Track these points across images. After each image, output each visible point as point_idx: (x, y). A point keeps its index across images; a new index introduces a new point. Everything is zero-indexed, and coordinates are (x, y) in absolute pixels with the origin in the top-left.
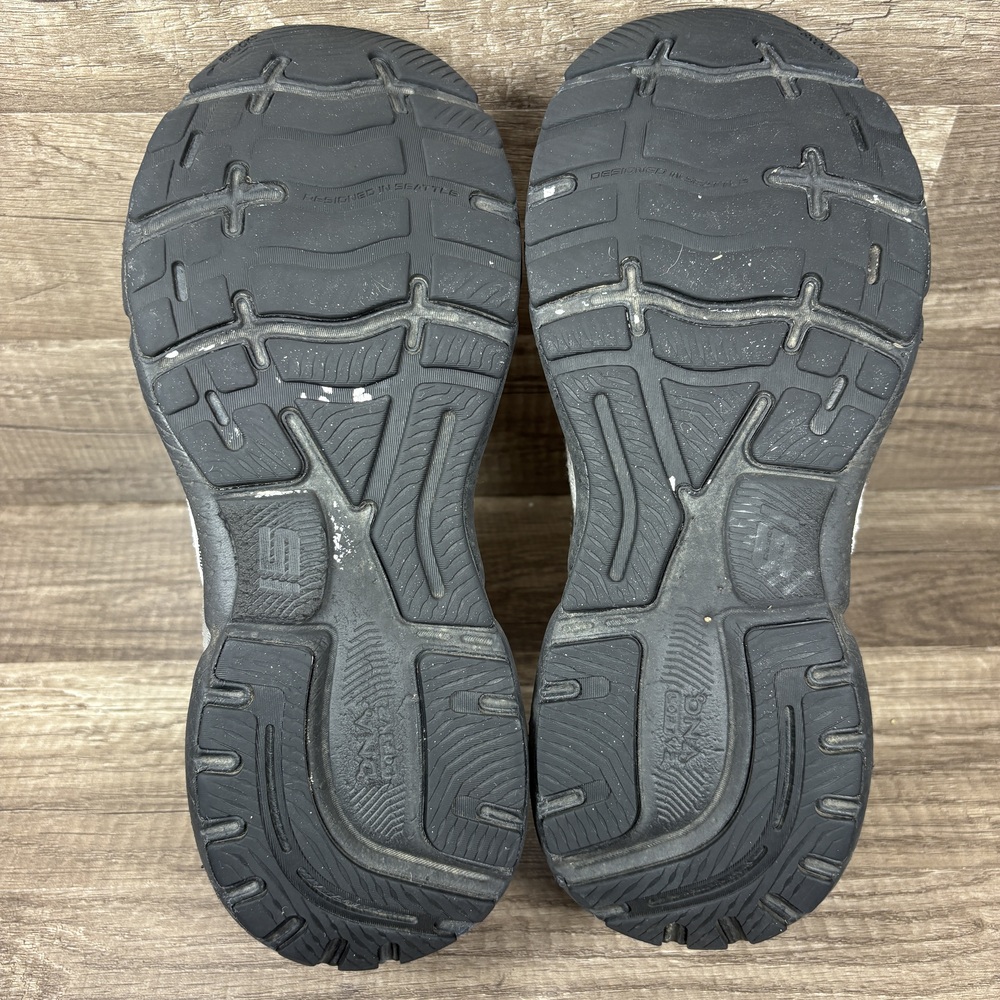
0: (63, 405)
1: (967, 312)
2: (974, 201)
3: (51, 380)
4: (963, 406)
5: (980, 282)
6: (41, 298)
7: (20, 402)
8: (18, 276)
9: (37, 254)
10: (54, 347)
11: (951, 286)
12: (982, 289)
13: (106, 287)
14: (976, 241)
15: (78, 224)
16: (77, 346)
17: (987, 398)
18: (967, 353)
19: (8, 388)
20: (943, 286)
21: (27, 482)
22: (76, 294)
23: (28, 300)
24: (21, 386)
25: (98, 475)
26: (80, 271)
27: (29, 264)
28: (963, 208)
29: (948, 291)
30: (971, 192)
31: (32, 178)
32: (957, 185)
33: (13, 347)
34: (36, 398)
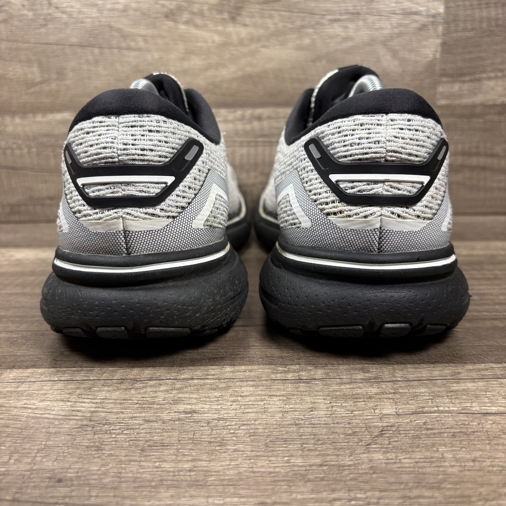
0: (38, 154)
1: (475, 94)
2: (464, 30)
3: (35, 138)
4: (487, 155)
5: (477, 76)
6: (37, 88)
7: (17, 152)
8: (30, 76)
9: (40, 64)
10: (39, 118)
11: (463, 79)
12: (479, 80)
13: (68, 82)
14: (471, 52)
15: (61, 47)
16: (50, 117)
17: (498, 149)
18: (480, 120)
19: (14, 143)
20: (460, 79)
21: (12, 206)
22: (53, 86)
23: (32, 90)
24: (20, 142)
25: (48, 202)
26: (58, 73)
27: (35, 70)
28: (460, 34)
29: (463, 82)
30: (461, 25)
31: (44, 23)
32: (454, 21)
33: (21, 118)
34: (25, 151)
